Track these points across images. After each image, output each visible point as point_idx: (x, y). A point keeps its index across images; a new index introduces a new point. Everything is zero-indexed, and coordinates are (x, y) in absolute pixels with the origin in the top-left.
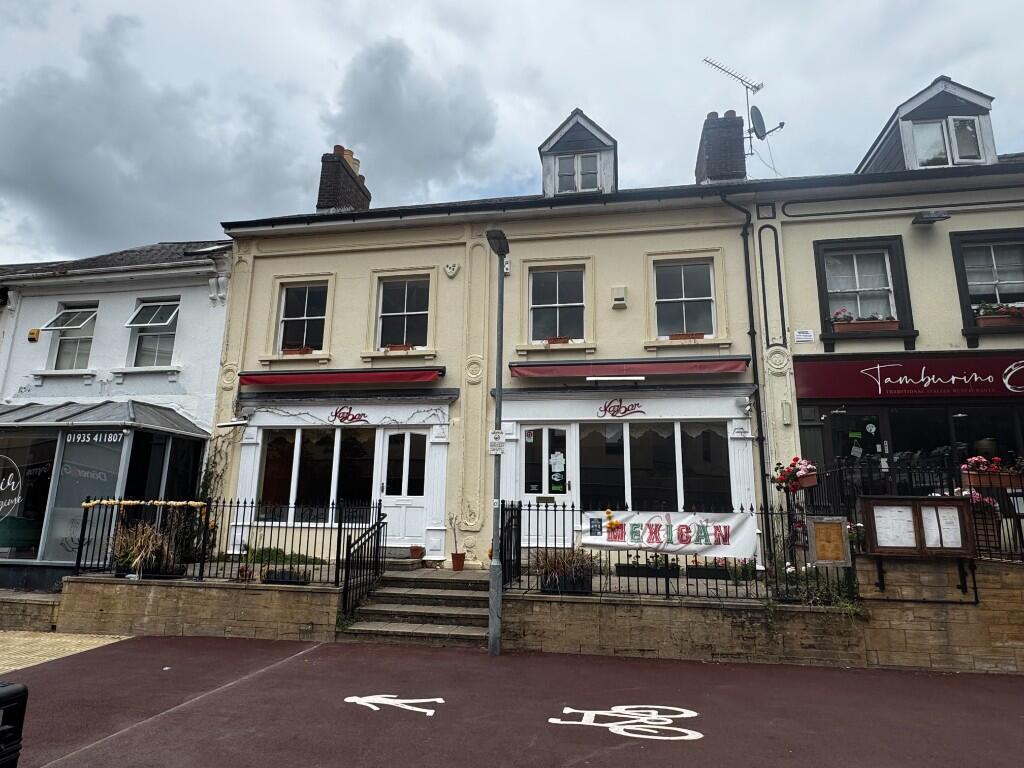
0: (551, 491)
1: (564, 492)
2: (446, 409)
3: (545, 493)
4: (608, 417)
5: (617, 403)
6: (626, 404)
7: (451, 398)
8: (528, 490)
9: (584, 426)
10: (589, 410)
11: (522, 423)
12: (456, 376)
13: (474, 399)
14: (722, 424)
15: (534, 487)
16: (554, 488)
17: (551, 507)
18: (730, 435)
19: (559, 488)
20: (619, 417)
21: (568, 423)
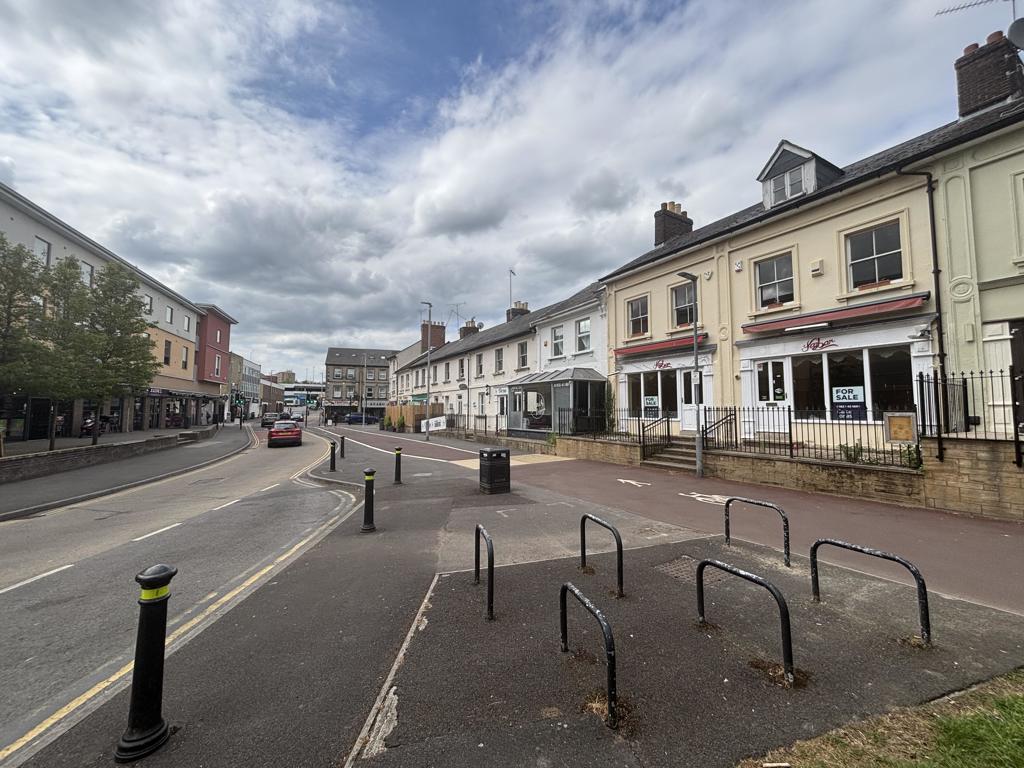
0: (775, 399)
1: (783, 399)
2: (710, 356)
3: (772, 400)
4: (810, 351)
5: (815, 341)
6: (823, 341)
7: (713, 350)
8: (761, 399)
9: (795, 359)
10: (798, 348)
11: (755, 360)
12: (715, 337)
13: (725, 348)
14: (907, 346)
15: (765, 397)
16: (777, 397)
17: (776, 409)
18: (913, 354)
19: (781, 397)
20: (818, 350)
21: (784, 357)
